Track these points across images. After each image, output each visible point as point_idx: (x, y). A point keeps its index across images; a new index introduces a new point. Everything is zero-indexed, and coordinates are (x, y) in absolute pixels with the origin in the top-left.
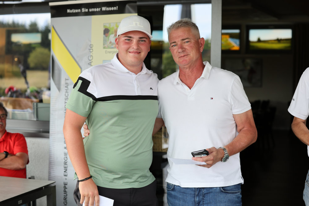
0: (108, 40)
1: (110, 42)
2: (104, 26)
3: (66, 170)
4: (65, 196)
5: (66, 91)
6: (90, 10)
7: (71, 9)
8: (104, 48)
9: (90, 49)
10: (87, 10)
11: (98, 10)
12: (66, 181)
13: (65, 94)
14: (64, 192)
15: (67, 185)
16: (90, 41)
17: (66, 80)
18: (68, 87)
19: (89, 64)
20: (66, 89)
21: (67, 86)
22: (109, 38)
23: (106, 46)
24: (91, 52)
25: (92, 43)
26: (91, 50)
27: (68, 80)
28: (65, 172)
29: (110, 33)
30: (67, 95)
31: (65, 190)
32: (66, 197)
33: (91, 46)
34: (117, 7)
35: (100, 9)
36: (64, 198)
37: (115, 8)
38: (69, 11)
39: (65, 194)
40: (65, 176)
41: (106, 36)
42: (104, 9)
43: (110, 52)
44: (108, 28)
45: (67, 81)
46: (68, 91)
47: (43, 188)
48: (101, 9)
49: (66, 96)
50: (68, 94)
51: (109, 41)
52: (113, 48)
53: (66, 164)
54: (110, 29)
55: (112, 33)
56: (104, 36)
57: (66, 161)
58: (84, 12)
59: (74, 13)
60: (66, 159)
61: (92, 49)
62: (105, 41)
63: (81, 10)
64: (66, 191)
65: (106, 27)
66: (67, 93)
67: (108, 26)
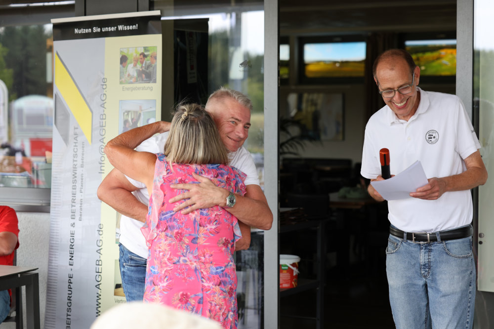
0: (126, 71)
1: (129, 75)
2: (121, 52)
3: (73, 257)
4: (69, 294)
5: (74, 144)
6: (104, 30)
7: (79, 29)
8: (121, 83)
9: (103, 85)
10: (99, 30)
11: (113, 29)
12: (71, 273)
13: (74, 149)
14: (69, 288)
15: (72, 278)
16: (103, 74)
17: (75, 128)
18: (78, 139)
19: (101, 106)
20: (75, 141)
21: (76, 137)
22: (126, 69)
23: (123, 79)
24: (104, 89)
25: (105, 77)
26: (104, 87)
27: (77, 128)
28: (70, 259)
29: (128, 61)
30: (75, 150)
31: (69, 285)
32: (70, 296)
33: (104, 81)
34: (137, 25)
35: (115, 28)
36: (69, 296)
37: (134, 27)
38: (76, 31)
39: (69, 291)
40: (71, 265)
41: (124, 67)
42: (120, 28)
43: (128, 89)
44: (126, 55)
45: (76, 130)
46: (77, 144)
47: (19, 275)
48: (117, 29)
49: (75, 152)
50: (77, 149)
51: (127, 73)
52: (131, 83)
53: (72, 248)
54: (128, 56)
55: (131, 63)
56: (121, 66)
57: (72, 244)
58: (96, 32)
59: (84, 34)
60: (72, 241)
61: (106, 85)
62: (122, 73)
63: (92, 30)
64: (71, 287)
65: (124, 54)
66: (76, 147)
67: (125, 52)
